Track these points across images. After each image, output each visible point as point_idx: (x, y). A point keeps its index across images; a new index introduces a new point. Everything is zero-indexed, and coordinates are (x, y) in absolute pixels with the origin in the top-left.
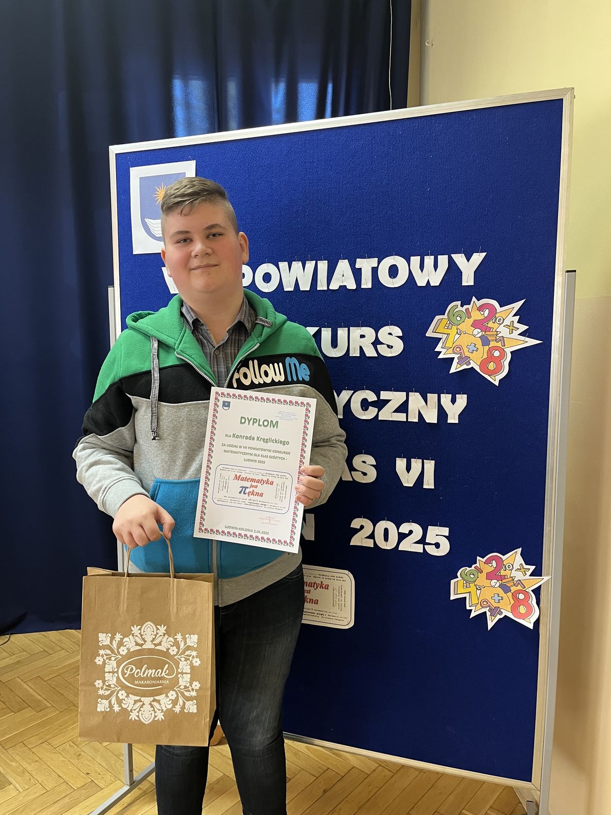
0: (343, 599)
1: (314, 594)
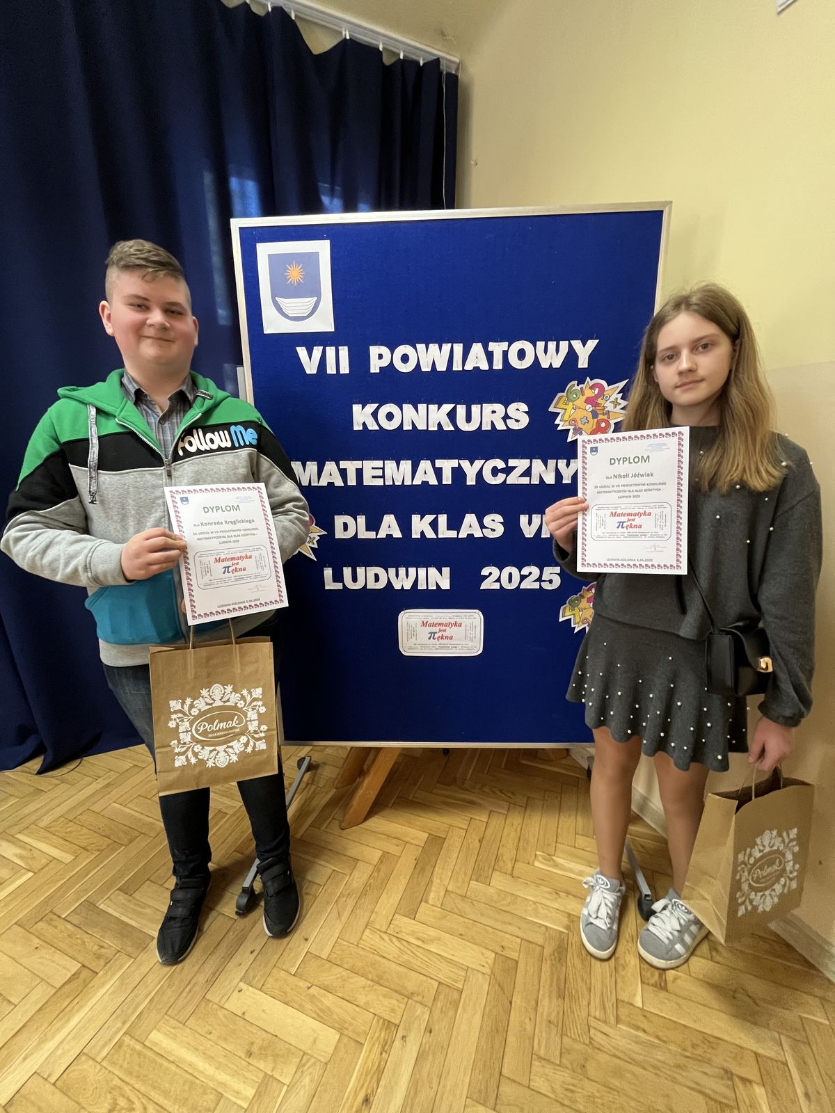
1: (449, 631)
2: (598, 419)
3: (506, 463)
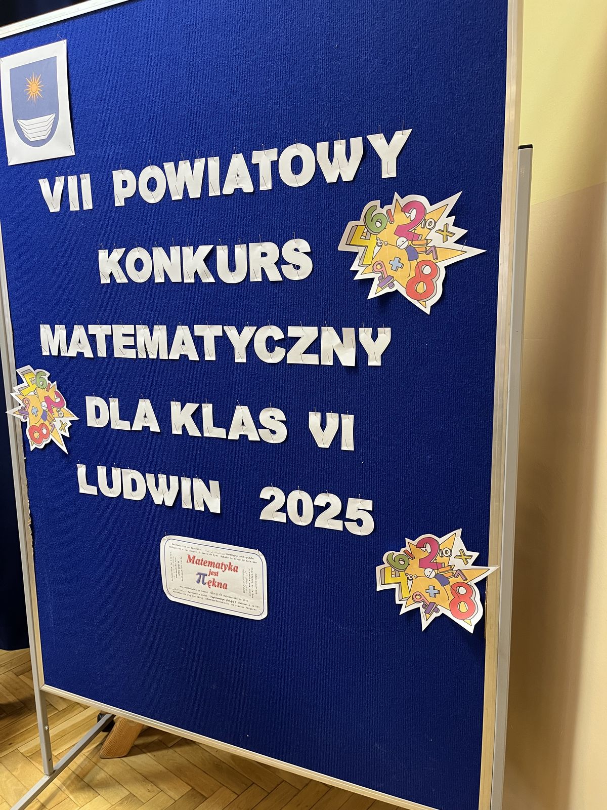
0: (254, 584)
1: (224, 576)
2: (418, 260)
3: (285, 332)
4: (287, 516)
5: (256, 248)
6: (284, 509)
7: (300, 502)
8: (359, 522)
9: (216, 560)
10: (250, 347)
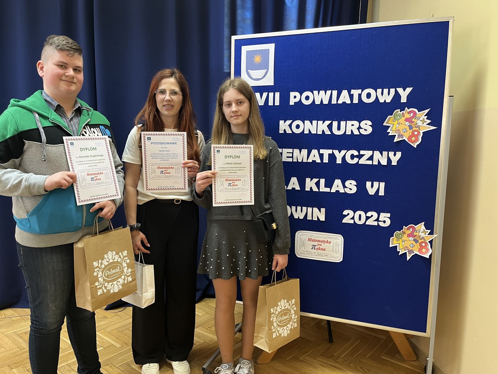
0: (338, 248)
1: (324, 246)
2: (413, 130)
3: (359, 152)
4: (354, 221)
5: (349, 123)
6: (353, 218)
7: (360, 215)
8: (384, 222)
9: (321, 239)
10: (344, 158)
